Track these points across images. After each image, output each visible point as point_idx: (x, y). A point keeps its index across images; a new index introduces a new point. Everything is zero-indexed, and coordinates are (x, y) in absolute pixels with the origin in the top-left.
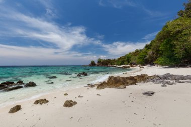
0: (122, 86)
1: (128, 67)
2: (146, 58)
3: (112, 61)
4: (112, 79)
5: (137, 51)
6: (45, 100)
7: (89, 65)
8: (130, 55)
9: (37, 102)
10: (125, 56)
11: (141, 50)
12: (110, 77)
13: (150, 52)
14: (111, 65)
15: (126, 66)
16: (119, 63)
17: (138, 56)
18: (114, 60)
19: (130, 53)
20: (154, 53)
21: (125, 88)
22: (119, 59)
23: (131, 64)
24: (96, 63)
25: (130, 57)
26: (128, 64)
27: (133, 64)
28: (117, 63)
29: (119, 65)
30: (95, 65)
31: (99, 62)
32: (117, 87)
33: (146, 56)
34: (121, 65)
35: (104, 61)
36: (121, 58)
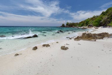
0: (93, 40)
1: (86, 28)
2: (101, 22)
3: (76, 24)
4: (85, 35)
5: (94, 17)
6: (48, 45)
7: (61, 27)
8: (89, 20)
9: (44, 46)
10: (85, 21)
11: (97, 16)
12: (83, 33)
13: (105, 17)
14: (75, 26)
15: (85, 27)
16: (80, 25)
17: (94, 21)
18: (77, 24)
19: (89, 19)
20: (108, 18)
21: (95, 41)
22: (80, 23)
23: (89, 26)
24: (65, 25)
25: (89, 21)
26: (86, 26)
27: (90, 26)
28: (79, 25)
29: (80, 27)
30: (65, 26)
31: (67, 25)
32: (89, 40)
33: (101, 21)
34: (82, 26)
35: (71, 24)
36: (82, 22)
